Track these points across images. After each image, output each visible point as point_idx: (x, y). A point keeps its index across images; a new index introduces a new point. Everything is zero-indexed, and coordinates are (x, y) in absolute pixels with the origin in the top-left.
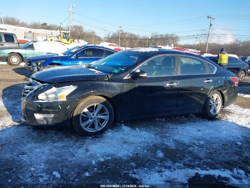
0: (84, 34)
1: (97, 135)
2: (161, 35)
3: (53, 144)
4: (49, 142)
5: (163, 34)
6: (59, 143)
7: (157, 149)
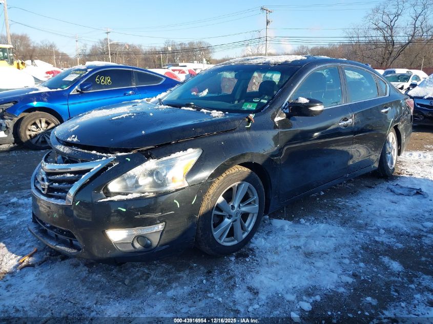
0: (34, 50)
1: (239, 249)
2: (181, 44)
3: (164, 292)
4: (151, 290)
5: (184, 42)
6: (176, 287)
7: (377, 256)
